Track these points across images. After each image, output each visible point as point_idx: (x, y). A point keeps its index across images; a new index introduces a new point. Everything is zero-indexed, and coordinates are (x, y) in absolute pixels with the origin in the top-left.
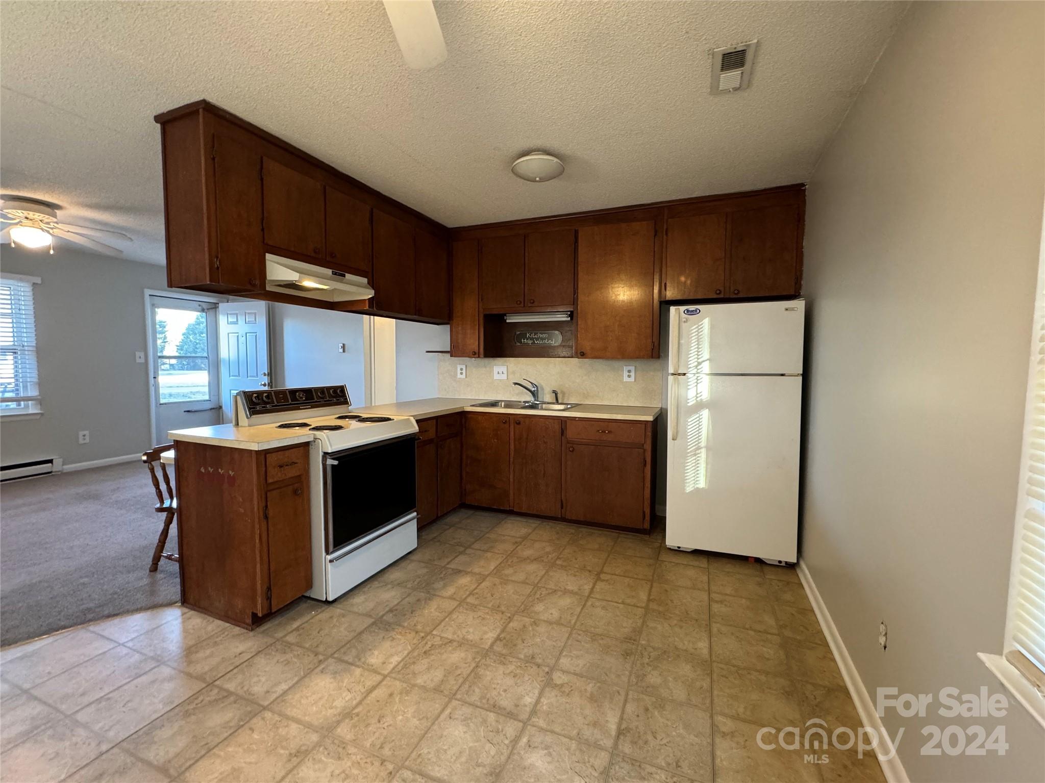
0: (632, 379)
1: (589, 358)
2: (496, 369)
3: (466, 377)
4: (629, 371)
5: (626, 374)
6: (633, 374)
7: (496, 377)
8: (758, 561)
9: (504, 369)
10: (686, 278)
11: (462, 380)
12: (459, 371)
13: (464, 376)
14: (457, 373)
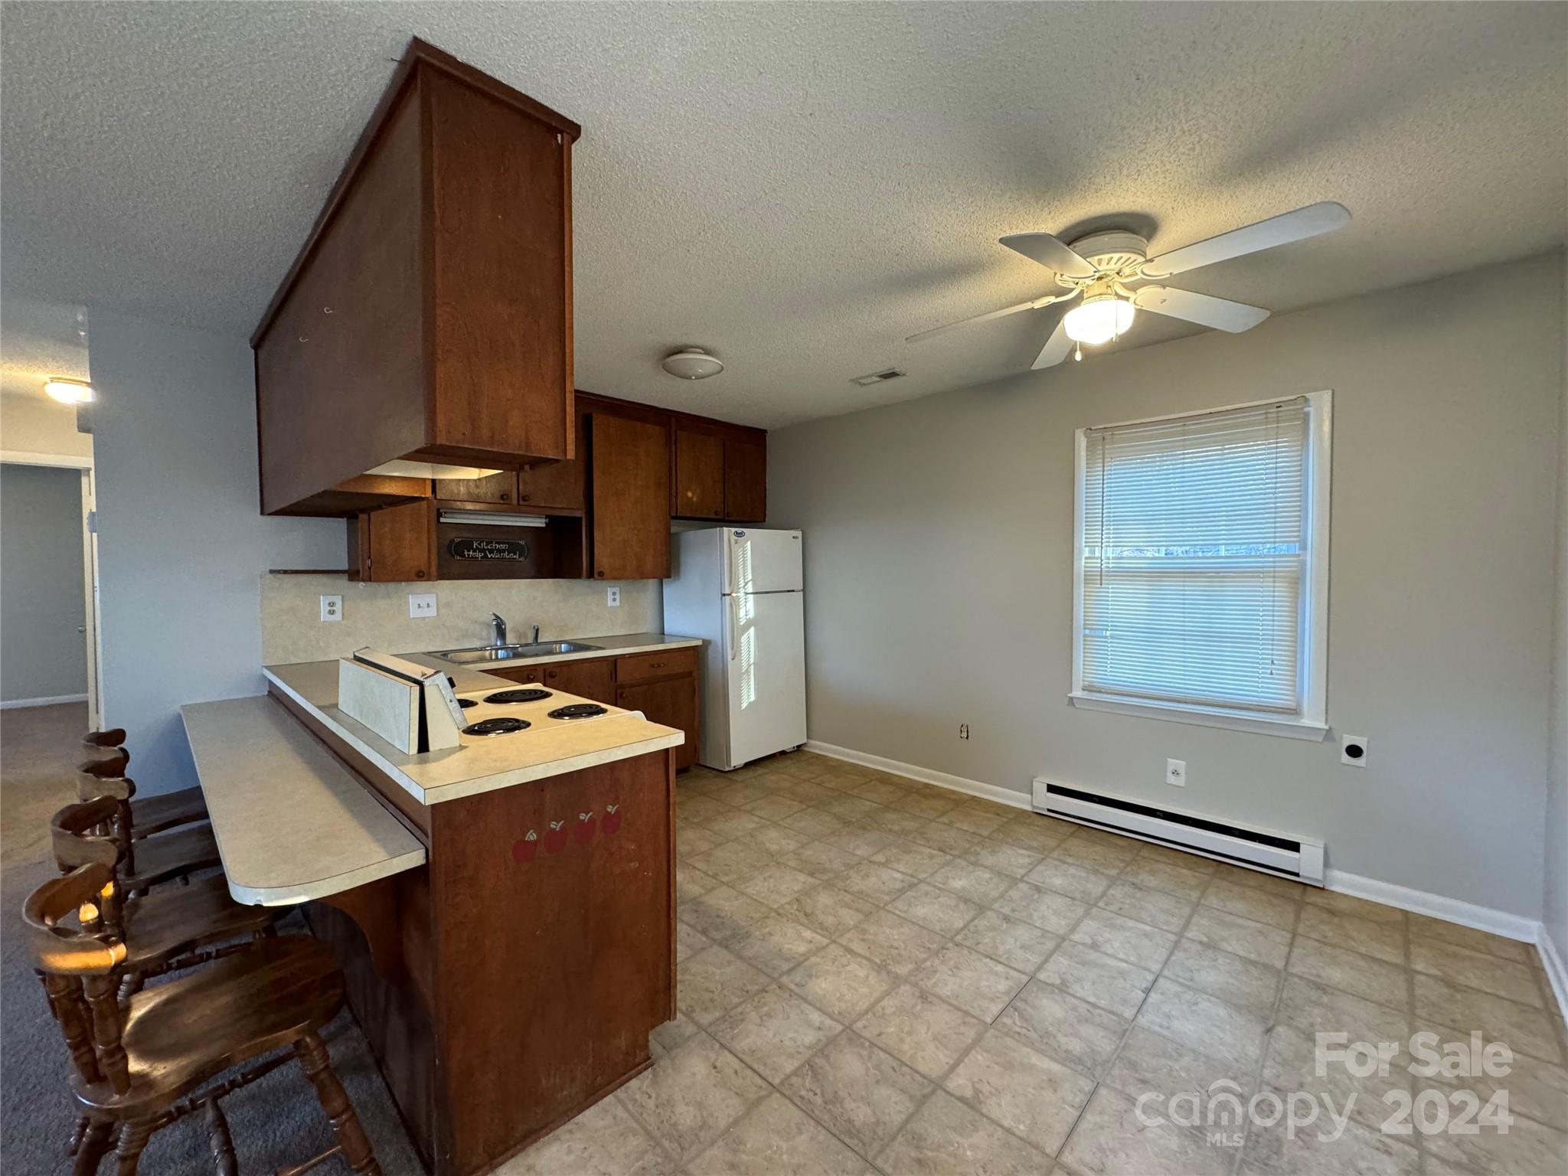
0: (617, 603)
1: (608, 579)
2: (413, 601)
3: (343, 618)
4: (614, 594)
5: (610, 597)
6: (617, 597)
7: (414, 612)
8: (783, 753)
9: (432, 599)
10: (693, 494)
11: (332, 624)
12: (324, 608)
13: (338, 617)
14: (319, 612)
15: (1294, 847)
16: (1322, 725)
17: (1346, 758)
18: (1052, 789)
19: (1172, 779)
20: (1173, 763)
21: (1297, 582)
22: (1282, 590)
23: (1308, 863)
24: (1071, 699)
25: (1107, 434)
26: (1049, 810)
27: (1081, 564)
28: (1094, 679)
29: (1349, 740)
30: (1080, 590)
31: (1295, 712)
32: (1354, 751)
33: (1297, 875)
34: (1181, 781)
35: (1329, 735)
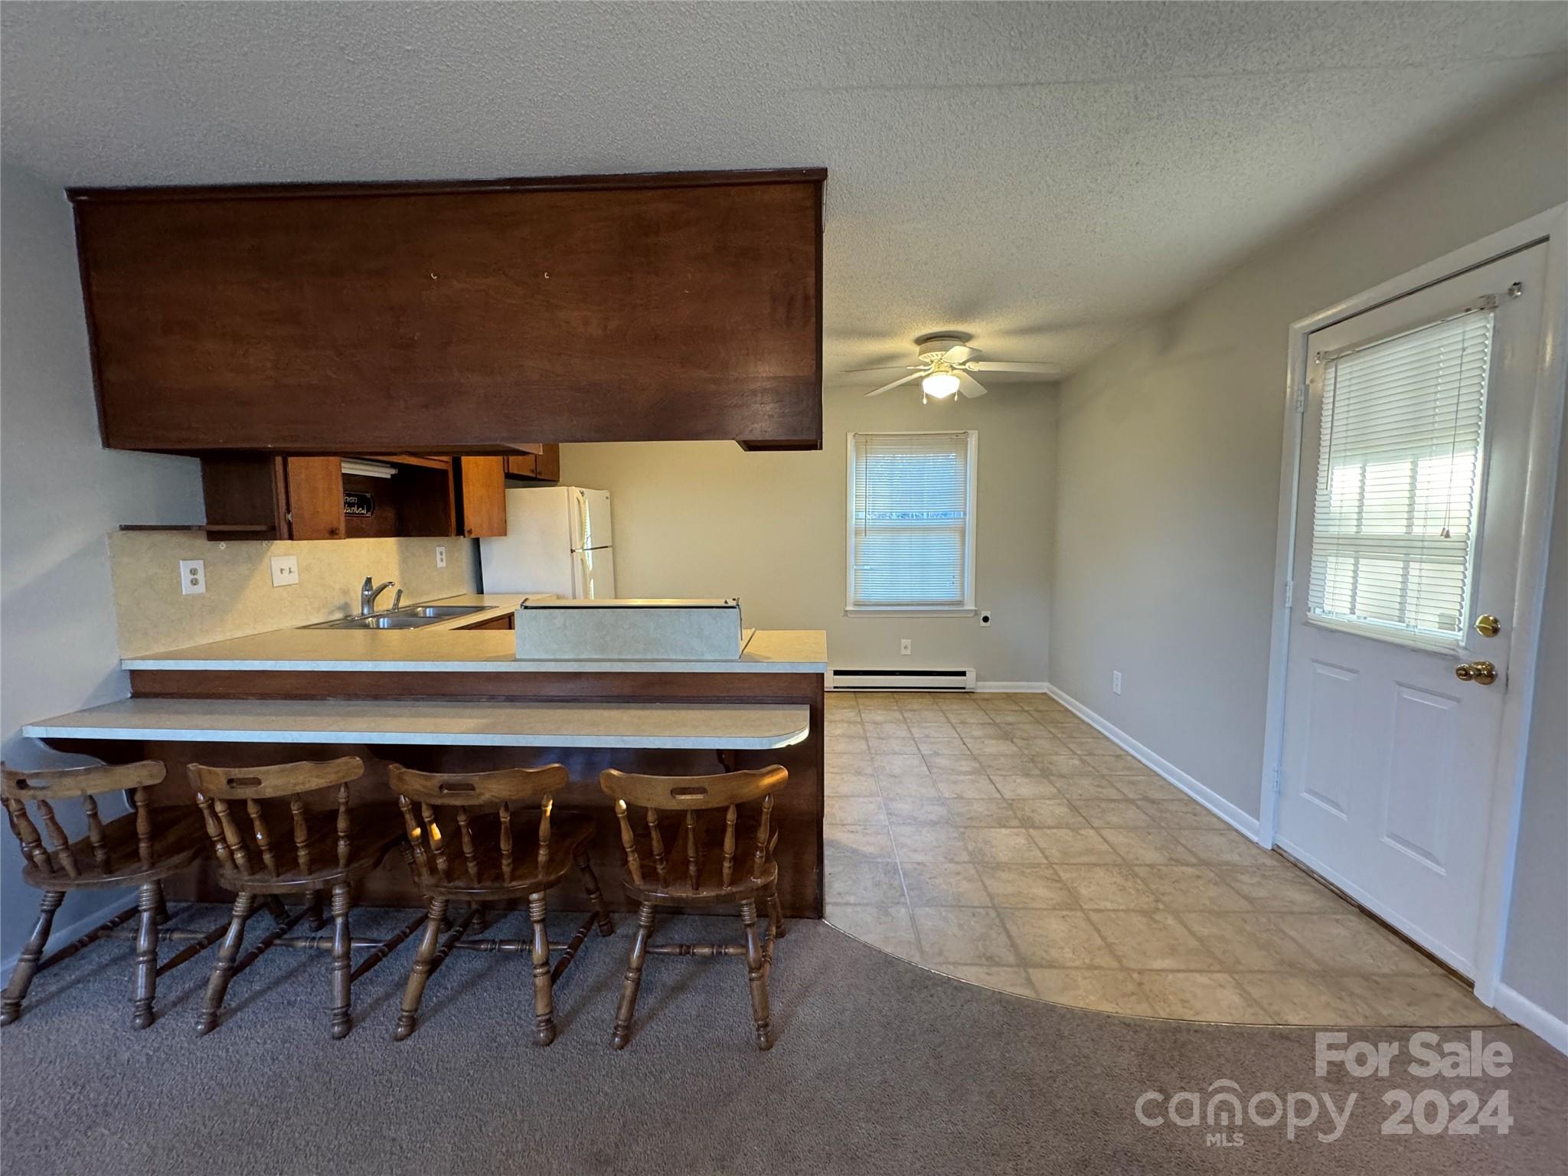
0: (444, 564)
2: (275, 565)
3: (206, 590)
4: (441, 554)
5: (439, 557)
6: (444, 556)
7: (278, 580)
9: (291, 563)
11: (194, 598)
12: (185, 577)
13: (201, 588)
14: (179, 584)
15: (963, 674)
16: (973, 608)
17: (983, 624)
18: (837, 673)
19: (903, 652)
20: (905, 642)
21: (963, 532)
22: (957, 537)
23: (969, 682)
24: (846, 611)
25: (869, 438)
26: (835, 687)
27: (852, 522)
28: (861, 597)
29: (984, 614)
30: (852, 540)
31: (960, 603)
32: (986, 619)
33: (964, 688)
34: (908, 652)
35: (976, 613)
